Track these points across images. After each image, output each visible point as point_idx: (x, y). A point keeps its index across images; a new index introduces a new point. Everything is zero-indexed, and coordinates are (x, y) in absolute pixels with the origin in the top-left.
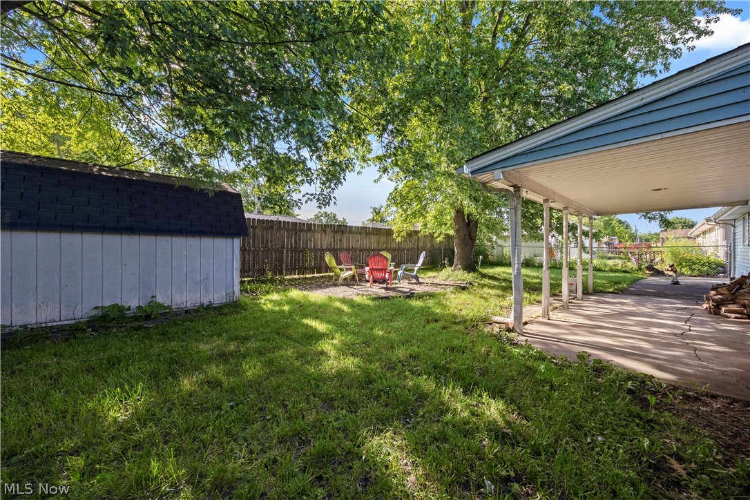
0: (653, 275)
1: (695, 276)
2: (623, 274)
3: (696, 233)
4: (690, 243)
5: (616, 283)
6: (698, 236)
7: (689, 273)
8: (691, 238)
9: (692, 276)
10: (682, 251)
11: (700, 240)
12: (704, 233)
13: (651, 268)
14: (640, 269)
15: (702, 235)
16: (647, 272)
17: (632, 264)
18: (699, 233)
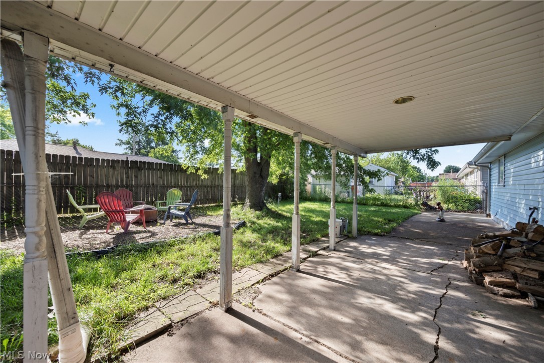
0: (427, 211)
1: (459, 212)
2: (403, 210)
3: (461, 175)
4: (456, 183)
5: (390, 221)
6: (463, 178)
7: (455, 208)
8: (457, 179)
9: (456, 211)
10: (450, 189)
11: (463, 181)
12: (467, 175)
13: (425, 204)
14: (417, 204)
15: (465, 177)
16: (422, 207)
17: (411, 201)
18: (463, 175)
